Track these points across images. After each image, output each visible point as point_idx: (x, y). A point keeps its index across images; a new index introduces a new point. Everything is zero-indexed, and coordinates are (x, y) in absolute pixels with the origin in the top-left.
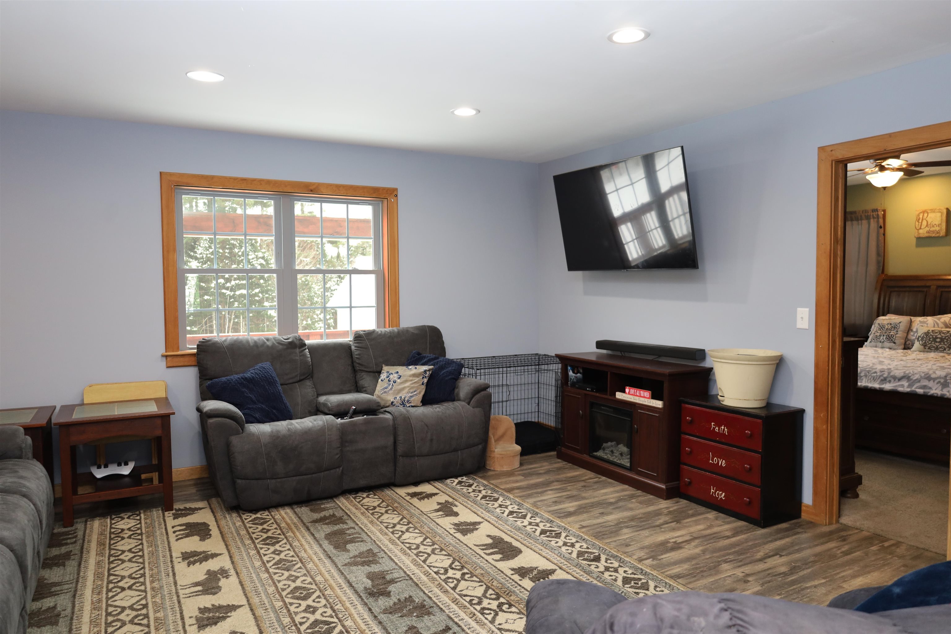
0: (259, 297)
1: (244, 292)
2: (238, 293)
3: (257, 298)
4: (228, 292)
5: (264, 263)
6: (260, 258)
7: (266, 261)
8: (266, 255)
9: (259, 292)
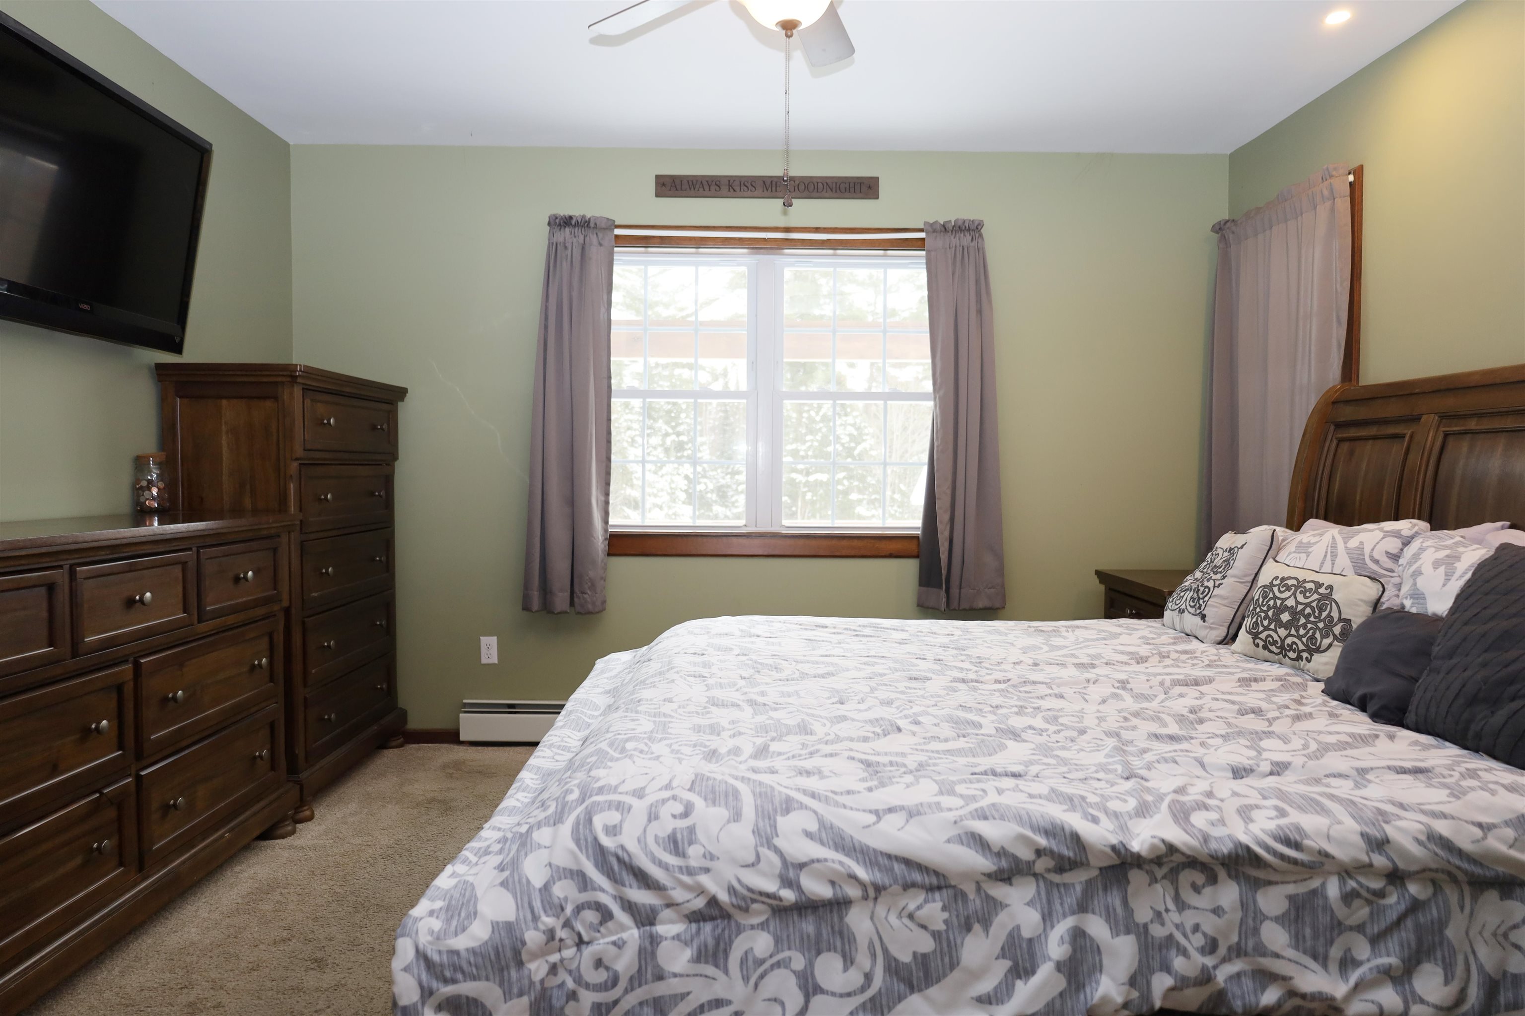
0: (844, 485)
1: (824, 477)
2: (812, 478)
3: (840, 487)
4: (799, 478)
5: (855, 433)
6: (850, 425)
7: (858, 429)
8: (858, 421)
9: (844, 478)
